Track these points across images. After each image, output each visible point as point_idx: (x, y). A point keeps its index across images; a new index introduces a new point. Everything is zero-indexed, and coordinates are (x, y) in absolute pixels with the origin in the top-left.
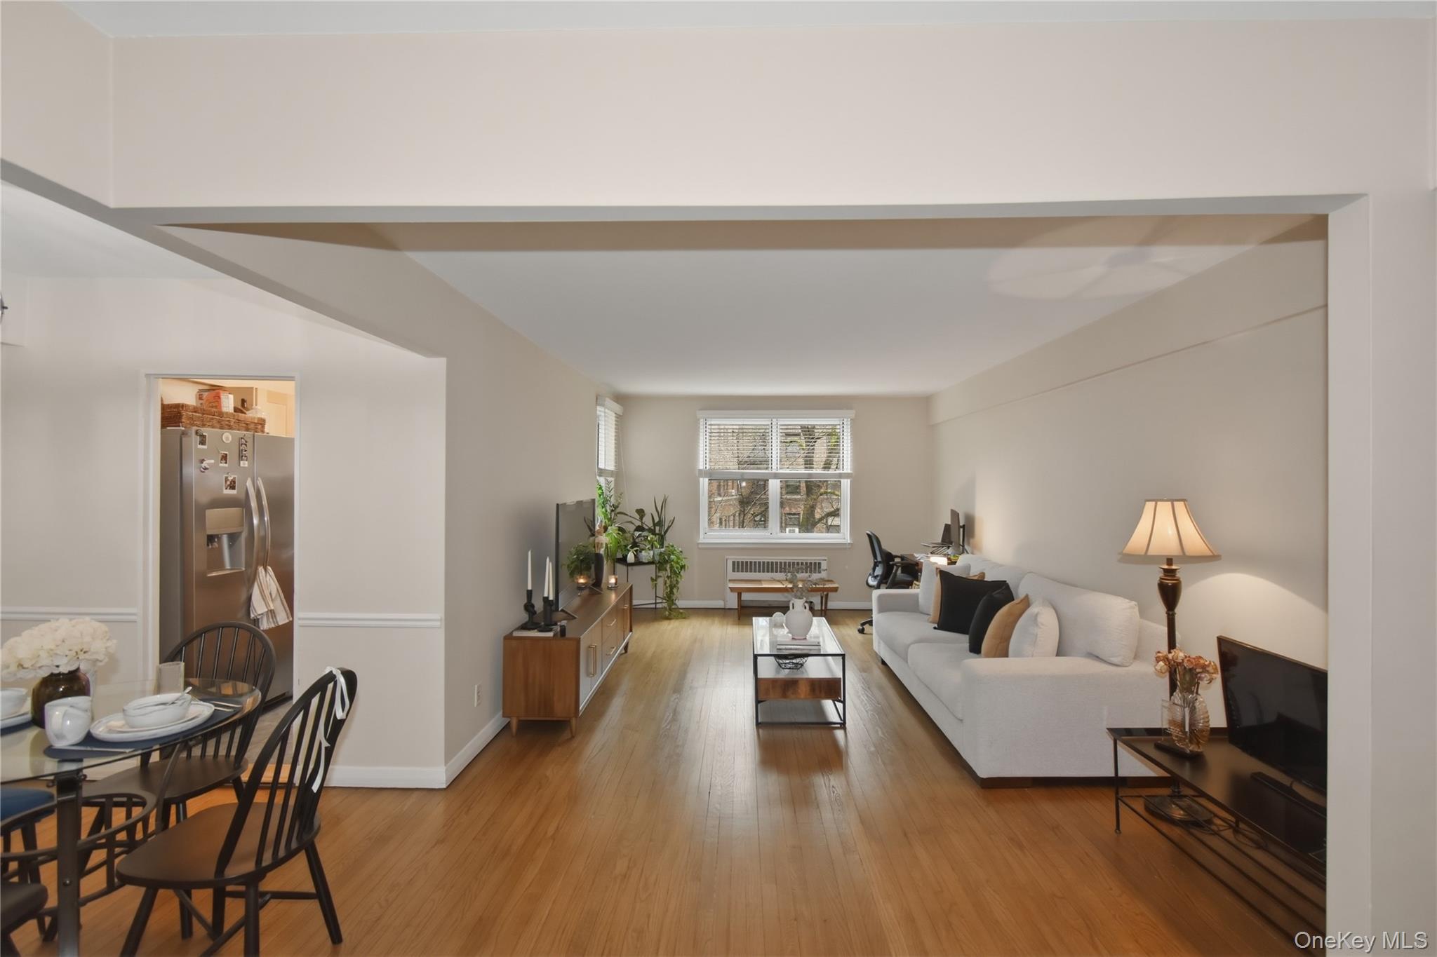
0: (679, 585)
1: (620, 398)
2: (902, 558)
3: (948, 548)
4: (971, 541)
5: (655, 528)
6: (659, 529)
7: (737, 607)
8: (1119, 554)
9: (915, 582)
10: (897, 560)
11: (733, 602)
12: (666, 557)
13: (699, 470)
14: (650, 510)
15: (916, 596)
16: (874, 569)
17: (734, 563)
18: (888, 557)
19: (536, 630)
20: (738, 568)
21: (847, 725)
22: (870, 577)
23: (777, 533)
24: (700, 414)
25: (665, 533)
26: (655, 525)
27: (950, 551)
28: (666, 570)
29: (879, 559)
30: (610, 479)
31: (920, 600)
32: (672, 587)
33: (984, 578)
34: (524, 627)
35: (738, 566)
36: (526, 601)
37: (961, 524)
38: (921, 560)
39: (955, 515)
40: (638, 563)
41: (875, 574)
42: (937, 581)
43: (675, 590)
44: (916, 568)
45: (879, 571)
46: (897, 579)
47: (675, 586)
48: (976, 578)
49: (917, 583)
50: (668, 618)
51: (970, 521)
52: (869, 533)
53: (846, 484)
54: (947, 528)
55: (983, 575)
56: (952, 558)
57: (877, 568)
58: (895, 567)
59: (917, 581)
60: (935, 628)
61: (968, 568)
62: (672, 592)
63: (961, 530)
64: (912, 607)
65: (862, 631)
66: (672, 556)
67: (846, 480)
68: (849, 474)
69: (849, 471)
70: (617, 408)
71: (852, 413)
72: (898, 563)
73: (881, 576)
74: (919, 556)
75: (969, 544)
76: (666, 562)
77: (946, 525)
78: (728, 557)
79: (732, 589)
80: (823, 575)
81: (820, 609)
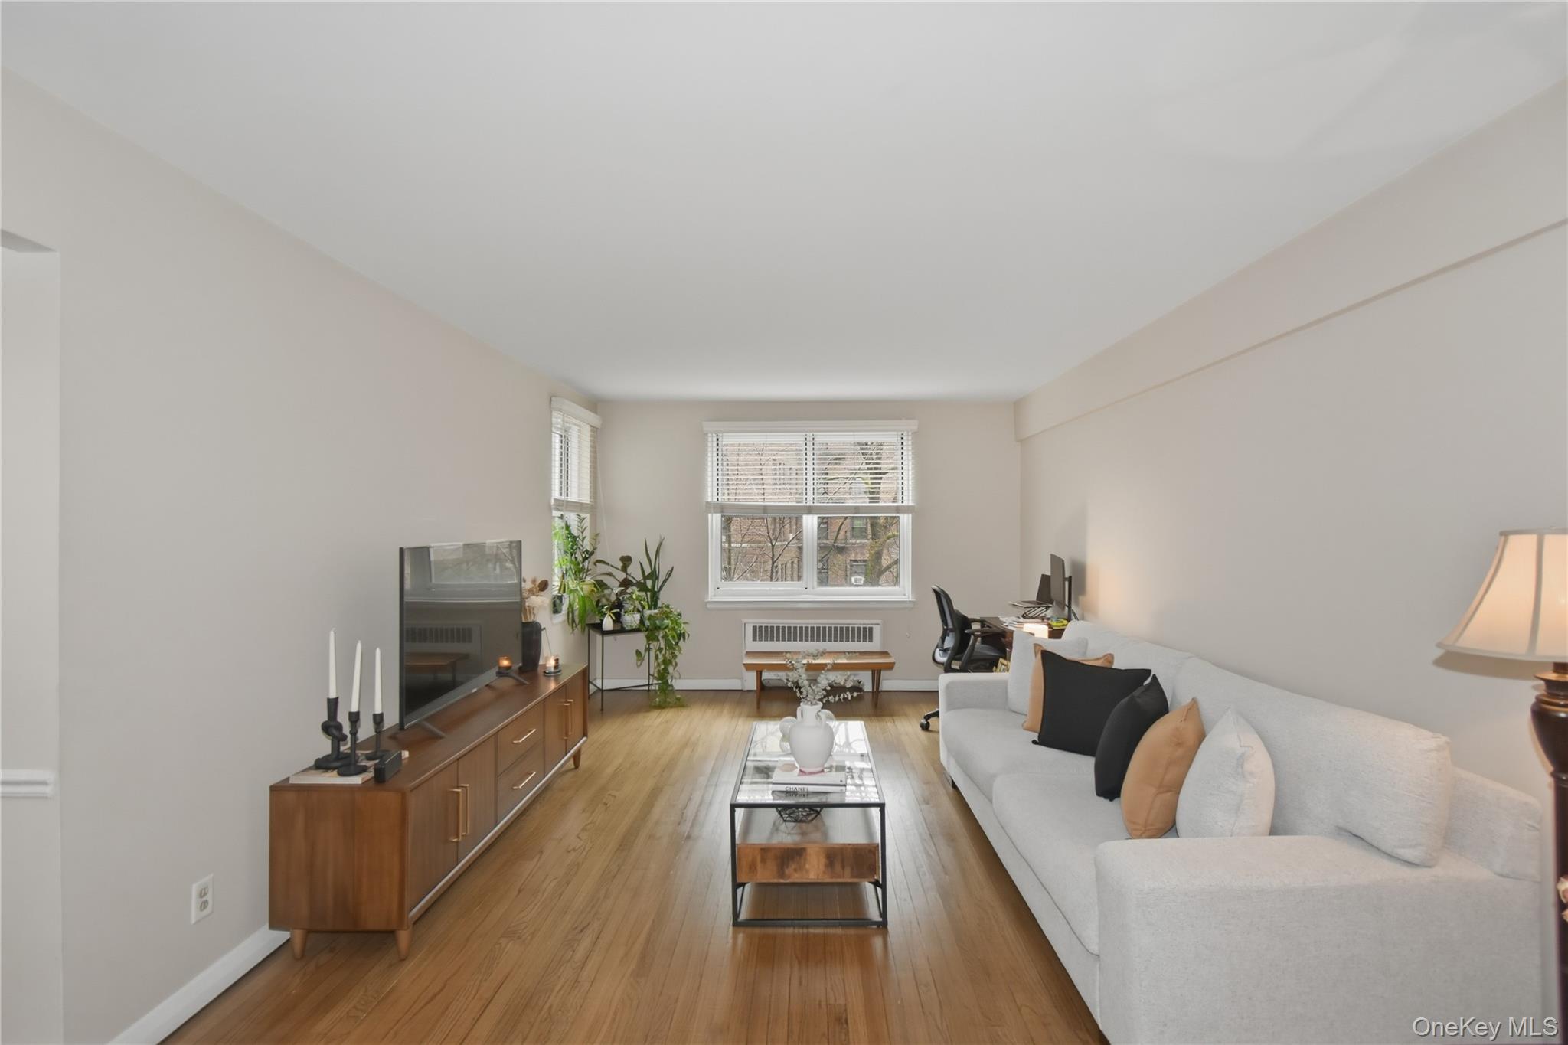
0: (677, 660)
1: (594, 403)
2: (982, 622)
3: (1047, 608)
4: (1081, 598)
5: (645, 582)
6: (651, 585)
7: (755, 688)
8: (1439, 645)
9: (1001, 660)
10: (976, 626)
11: (750, 682)
12: (657, 622)
13: (707, 502)
14: (638, 556)
15: (1003, 686)
16: (943, 639)
17: (755, 628)
18: (964, 623)
19: (335, 772)
20: (761, 634)
21: (889, 927)
22: (938, 650)
23: (813, 588)
24: (708, 426)
25: (659, 591)
26: (645, 578)
27: (1049, 613)
28: (658, 640)
29: (950, 626)
30: (583, 515)
31: (1010, 690)
32: (667, 662)
33: (1111, 663)
34: (322, 765)
35: (759, 633)
36: (326, 718)
37: (1067, 575)
38: (1010, 628)
39: (1057, 562)
40: (620, 629)
41: (945, 647)
42: (1035, 663)
43: (671, 669)
44: (1003, 640)
45: (949, 642)
46: (974, 654)
47: (670, 662)
48: (1098, 663)
49: (1005, 662)
50: (661, 707)
51: (1080, 570)
52: (936, 588)
53: (906, 520)
54: (1045, 580)
55: (1110, 658)
56: (1054, 624)
57: (947, 638)
58: (972, 637)
59: (1005, 658)
60: (1034, 742)
61: (1084, 644)
62: (666, 670)
63: (1067, 583)
64: (997, 702)
65: (925, 727)
66: (666, 621)
67: (906, 516)
68: (909, 507)
69: (911, 503)
70: (594, 419)
71: (913, 425)
72: (977, 631)
73: (953, 648)
74: (1008, 621)
75: (1077, 604)
76: (657, 628)
77: (1043, 576)
78: (744, 621)
79: (748, 667)
80: (875, 645)
81: (871, 690)
